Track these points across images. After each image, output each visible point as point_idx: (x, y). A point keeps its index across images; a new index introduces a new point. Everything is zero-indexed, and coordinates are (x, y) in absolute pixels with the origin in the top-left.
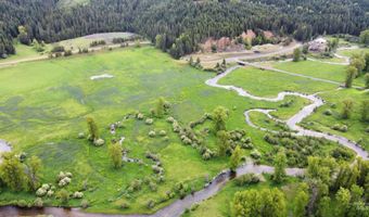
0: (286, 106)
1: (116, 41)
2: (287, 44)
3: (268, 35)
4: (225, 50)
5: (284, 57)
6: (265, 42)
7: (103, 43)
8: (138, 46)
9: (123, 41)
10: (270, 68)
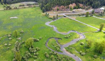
0: (67, 38)
1: (28, 5)
2: (87, 9)
3: (81, 5)
4: (62, 10)
5: (83, 15)
6: (79, 8)
7: (23, 5)
8: (35, 7)
9: (30, 5)
10: (74, 19)
